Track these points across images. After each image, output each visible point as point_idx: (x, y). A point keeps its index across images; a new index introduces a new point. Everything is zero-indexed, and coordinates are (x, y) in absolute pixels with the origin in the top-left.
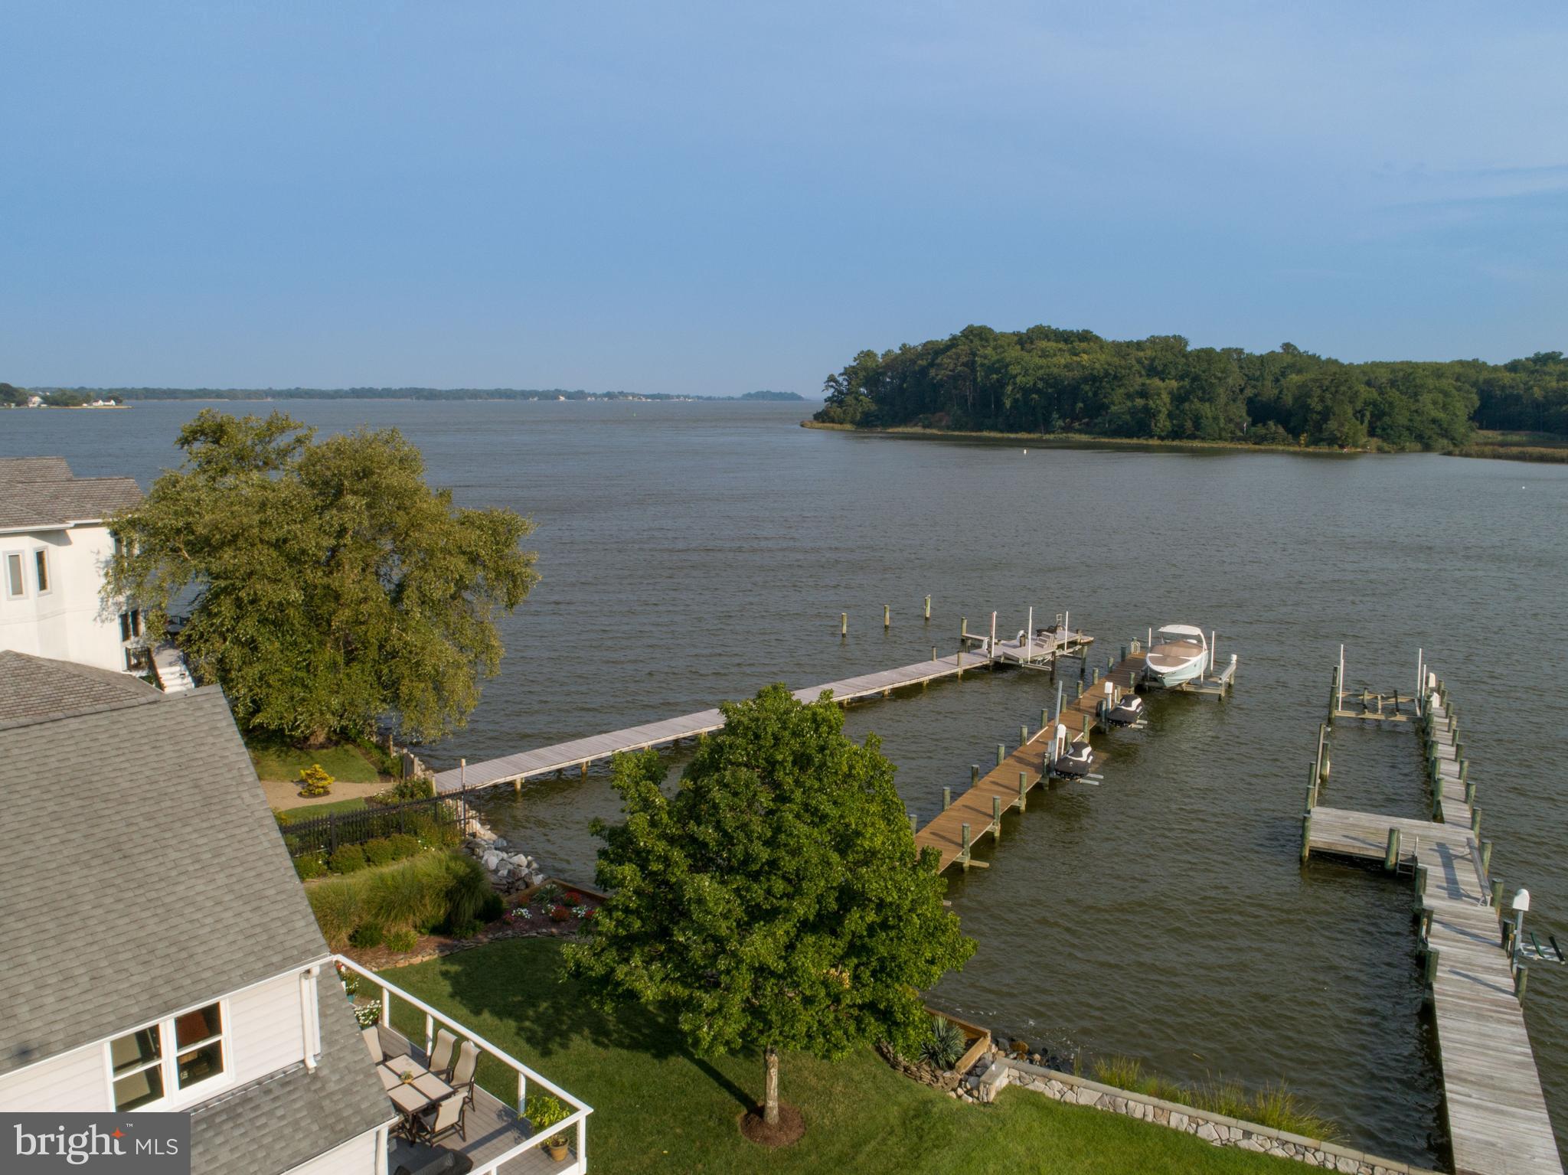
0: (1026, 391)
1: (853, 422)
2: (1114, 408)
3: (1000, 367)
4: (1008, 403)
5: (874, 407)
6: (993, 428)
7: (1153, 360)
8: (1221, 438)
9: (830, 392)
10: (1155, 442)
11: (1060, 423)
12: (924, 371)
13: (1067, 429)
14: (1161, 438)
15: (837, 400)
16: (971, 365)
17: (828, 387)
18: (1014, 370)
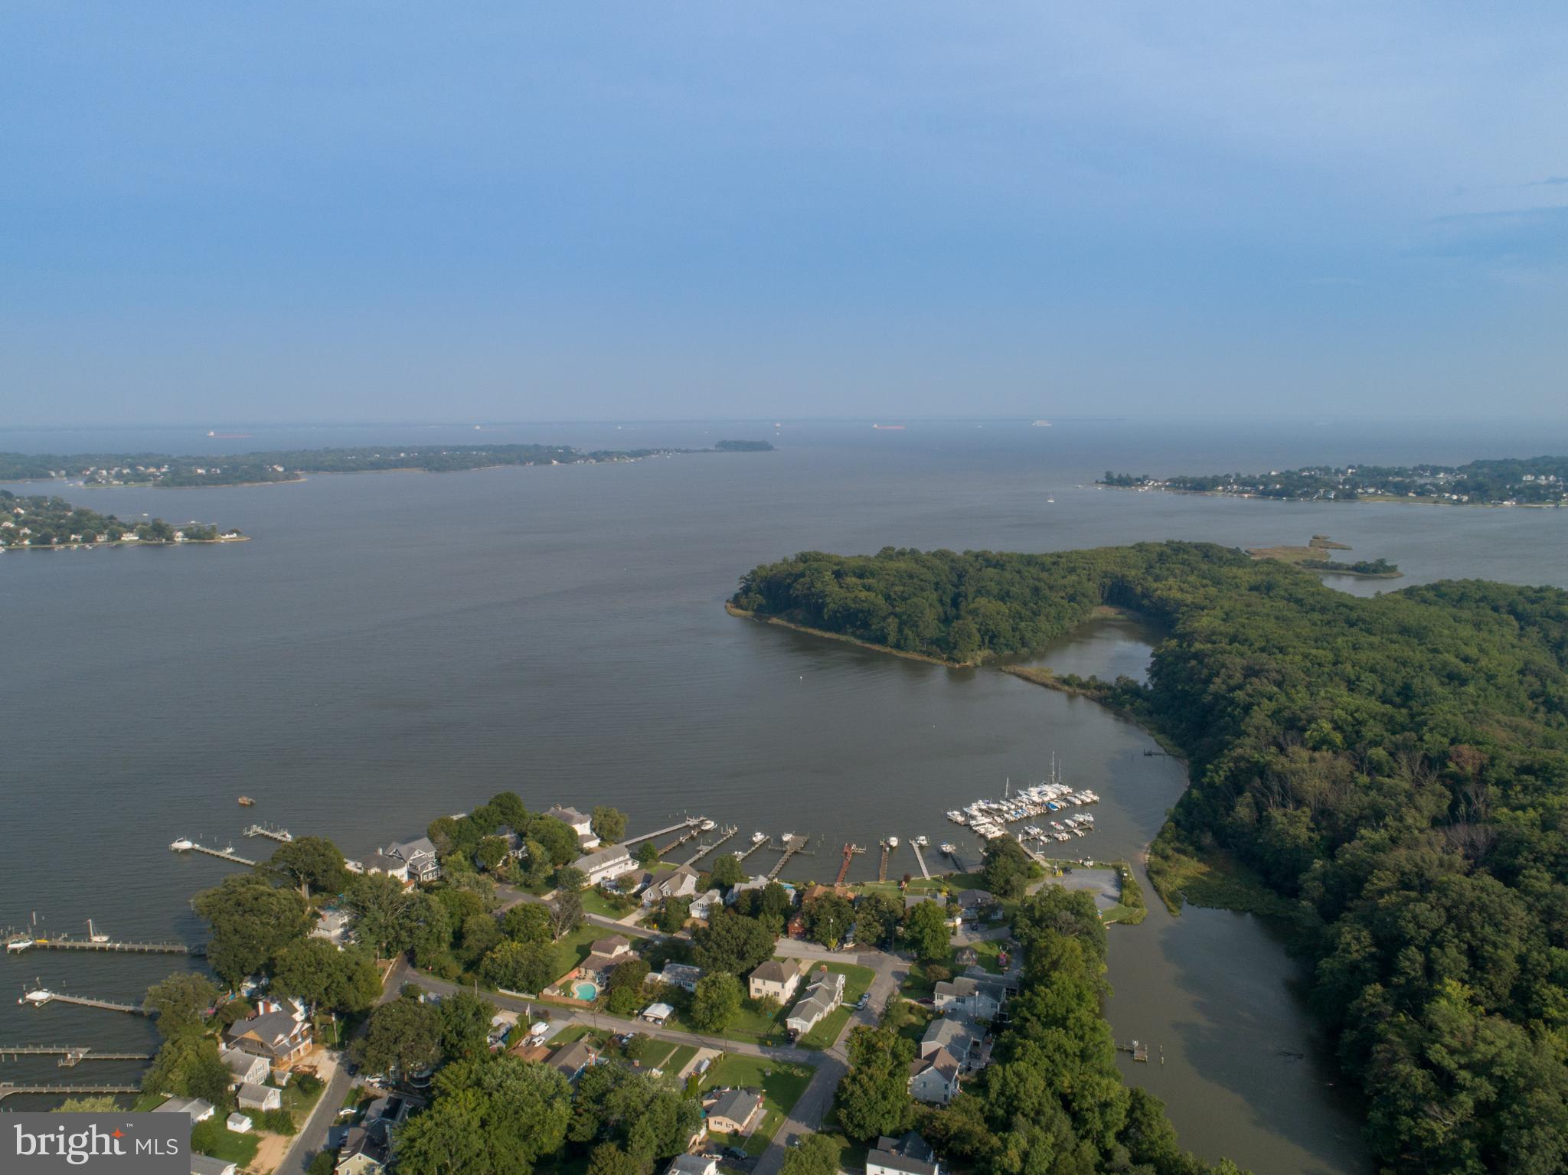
0: (835, 612)
1: (753, 610)
2: (873, 627)
3: (823, 595)
4: (826, 617)
5: (764, 602)
6: (820, 628)
7: (903, 592)
8: (915, 651)
9: (743, 585)
10: (888, 650)
11: (851, 630)
12: (789, 586)
13: (854, 634)
14: (891, 647)
15: (746, 591)
16: (809, 589)
17: (741, 583)
18: (828, 600)
